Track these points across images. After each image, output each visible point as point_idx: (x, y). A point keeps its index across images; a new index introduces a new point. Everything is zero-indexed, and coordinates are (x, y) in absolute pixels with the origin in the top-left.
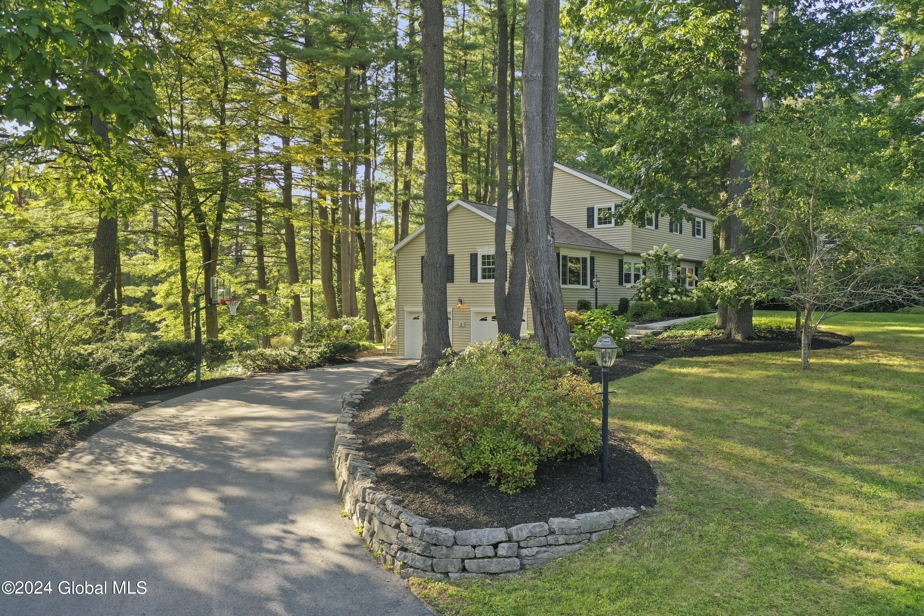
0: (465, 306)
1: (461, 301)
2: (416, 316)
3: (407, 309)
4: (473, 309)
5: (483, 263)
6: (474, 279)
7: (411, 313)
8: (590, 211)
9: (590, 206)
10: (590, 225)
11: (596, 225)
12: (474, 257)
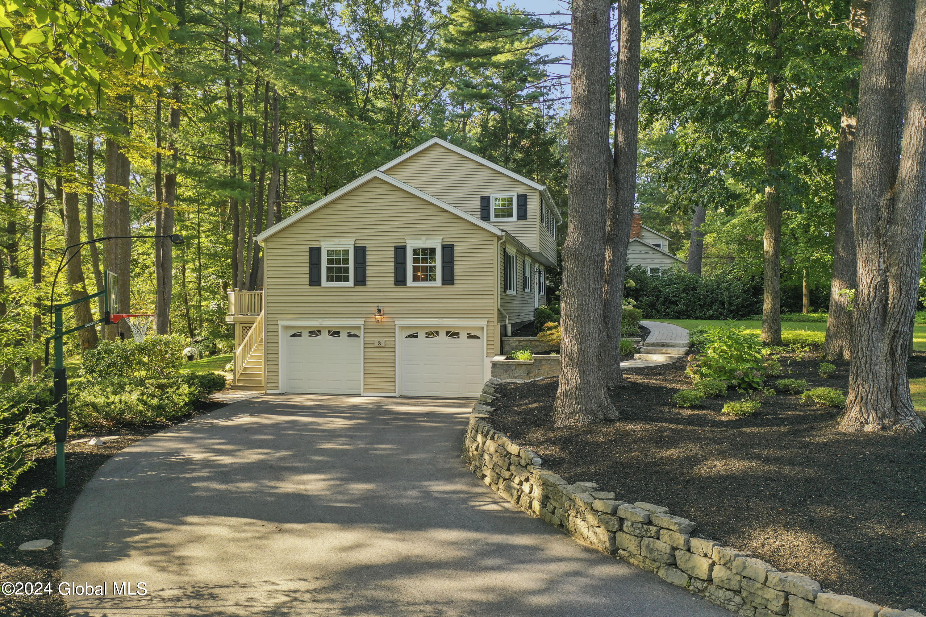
0: (385, 318)
1: (379, 311)
2: (296, 332)
3: (282, 322)
4: (398, 322)
5: (415, 260)
6: (400, 280)
7: (287, 327)
8: (485, 201)
9: (485, 194)
10: (485, 217)
11: (492, 218)
12: (400, 251)
